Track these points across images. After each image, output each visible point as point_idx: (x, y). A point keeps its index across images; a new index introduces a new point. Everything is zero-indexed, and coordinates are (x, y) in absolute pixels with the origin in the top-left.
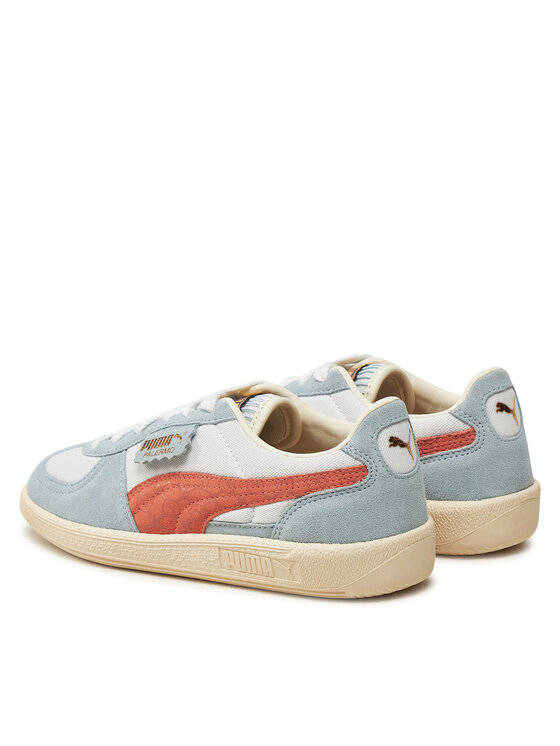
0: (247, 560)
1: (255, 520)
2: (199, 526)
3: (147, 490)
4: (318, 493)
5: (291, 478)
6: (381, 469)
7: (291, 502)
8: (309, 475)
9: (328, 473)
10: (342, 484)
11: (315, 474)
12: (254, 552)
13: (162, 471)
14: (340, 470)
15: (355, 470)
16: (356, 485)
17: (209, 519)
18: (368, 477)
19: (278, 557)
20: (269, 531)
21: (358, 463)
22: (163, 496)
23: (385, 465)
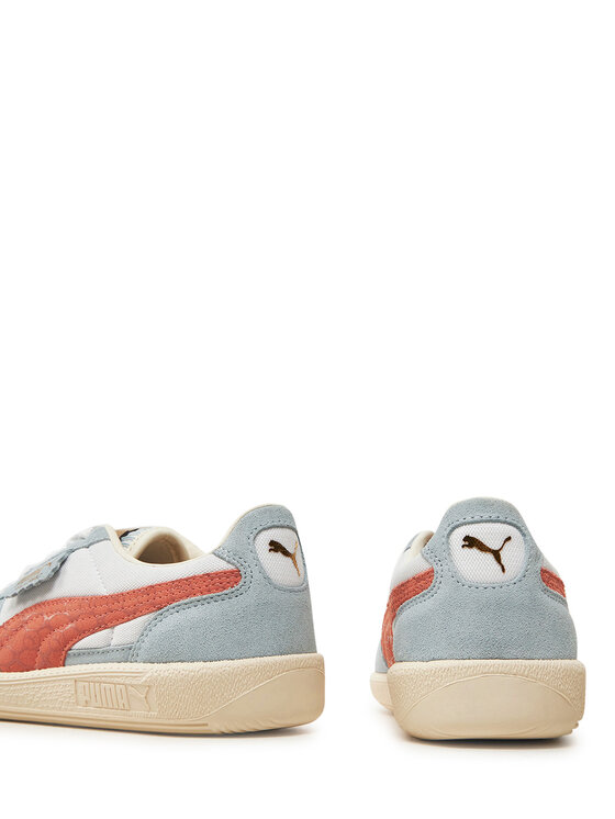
0: (103, 691)
1: (113, 642)
2: (58, 657)
3: (13, 624)
4: (182, 601)
5: (153, 587)
6: (257, 575)
7: (152, 615)
8: (173, 582)
9: (194, 578)
10: (209, 591)
11: (179, 581)
12: (109, 680)
13: (30, 604)
14: (208, 575)
15: (226, 574)
16: (225, 591)
17: (68, 646)
18: (241, 583)
19: (134, 682)
20: (128, 653)
21: (231, 567)
22: (27, 629)
23: (262, 571)
